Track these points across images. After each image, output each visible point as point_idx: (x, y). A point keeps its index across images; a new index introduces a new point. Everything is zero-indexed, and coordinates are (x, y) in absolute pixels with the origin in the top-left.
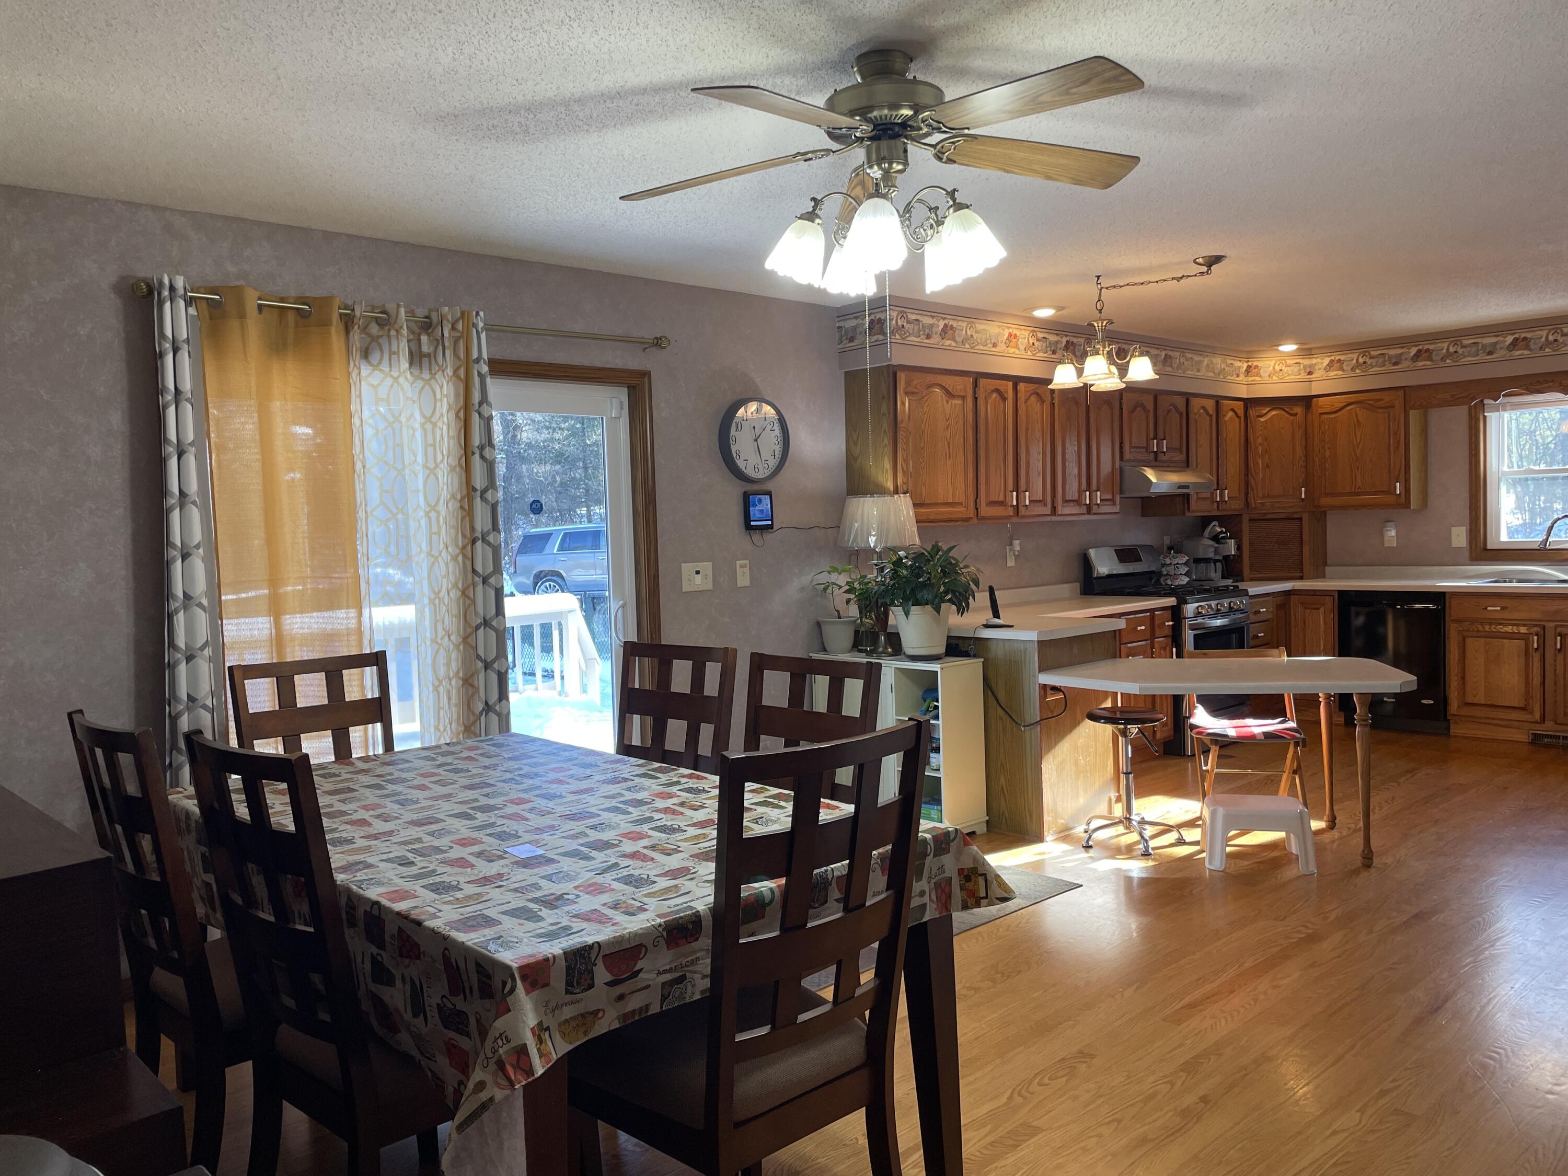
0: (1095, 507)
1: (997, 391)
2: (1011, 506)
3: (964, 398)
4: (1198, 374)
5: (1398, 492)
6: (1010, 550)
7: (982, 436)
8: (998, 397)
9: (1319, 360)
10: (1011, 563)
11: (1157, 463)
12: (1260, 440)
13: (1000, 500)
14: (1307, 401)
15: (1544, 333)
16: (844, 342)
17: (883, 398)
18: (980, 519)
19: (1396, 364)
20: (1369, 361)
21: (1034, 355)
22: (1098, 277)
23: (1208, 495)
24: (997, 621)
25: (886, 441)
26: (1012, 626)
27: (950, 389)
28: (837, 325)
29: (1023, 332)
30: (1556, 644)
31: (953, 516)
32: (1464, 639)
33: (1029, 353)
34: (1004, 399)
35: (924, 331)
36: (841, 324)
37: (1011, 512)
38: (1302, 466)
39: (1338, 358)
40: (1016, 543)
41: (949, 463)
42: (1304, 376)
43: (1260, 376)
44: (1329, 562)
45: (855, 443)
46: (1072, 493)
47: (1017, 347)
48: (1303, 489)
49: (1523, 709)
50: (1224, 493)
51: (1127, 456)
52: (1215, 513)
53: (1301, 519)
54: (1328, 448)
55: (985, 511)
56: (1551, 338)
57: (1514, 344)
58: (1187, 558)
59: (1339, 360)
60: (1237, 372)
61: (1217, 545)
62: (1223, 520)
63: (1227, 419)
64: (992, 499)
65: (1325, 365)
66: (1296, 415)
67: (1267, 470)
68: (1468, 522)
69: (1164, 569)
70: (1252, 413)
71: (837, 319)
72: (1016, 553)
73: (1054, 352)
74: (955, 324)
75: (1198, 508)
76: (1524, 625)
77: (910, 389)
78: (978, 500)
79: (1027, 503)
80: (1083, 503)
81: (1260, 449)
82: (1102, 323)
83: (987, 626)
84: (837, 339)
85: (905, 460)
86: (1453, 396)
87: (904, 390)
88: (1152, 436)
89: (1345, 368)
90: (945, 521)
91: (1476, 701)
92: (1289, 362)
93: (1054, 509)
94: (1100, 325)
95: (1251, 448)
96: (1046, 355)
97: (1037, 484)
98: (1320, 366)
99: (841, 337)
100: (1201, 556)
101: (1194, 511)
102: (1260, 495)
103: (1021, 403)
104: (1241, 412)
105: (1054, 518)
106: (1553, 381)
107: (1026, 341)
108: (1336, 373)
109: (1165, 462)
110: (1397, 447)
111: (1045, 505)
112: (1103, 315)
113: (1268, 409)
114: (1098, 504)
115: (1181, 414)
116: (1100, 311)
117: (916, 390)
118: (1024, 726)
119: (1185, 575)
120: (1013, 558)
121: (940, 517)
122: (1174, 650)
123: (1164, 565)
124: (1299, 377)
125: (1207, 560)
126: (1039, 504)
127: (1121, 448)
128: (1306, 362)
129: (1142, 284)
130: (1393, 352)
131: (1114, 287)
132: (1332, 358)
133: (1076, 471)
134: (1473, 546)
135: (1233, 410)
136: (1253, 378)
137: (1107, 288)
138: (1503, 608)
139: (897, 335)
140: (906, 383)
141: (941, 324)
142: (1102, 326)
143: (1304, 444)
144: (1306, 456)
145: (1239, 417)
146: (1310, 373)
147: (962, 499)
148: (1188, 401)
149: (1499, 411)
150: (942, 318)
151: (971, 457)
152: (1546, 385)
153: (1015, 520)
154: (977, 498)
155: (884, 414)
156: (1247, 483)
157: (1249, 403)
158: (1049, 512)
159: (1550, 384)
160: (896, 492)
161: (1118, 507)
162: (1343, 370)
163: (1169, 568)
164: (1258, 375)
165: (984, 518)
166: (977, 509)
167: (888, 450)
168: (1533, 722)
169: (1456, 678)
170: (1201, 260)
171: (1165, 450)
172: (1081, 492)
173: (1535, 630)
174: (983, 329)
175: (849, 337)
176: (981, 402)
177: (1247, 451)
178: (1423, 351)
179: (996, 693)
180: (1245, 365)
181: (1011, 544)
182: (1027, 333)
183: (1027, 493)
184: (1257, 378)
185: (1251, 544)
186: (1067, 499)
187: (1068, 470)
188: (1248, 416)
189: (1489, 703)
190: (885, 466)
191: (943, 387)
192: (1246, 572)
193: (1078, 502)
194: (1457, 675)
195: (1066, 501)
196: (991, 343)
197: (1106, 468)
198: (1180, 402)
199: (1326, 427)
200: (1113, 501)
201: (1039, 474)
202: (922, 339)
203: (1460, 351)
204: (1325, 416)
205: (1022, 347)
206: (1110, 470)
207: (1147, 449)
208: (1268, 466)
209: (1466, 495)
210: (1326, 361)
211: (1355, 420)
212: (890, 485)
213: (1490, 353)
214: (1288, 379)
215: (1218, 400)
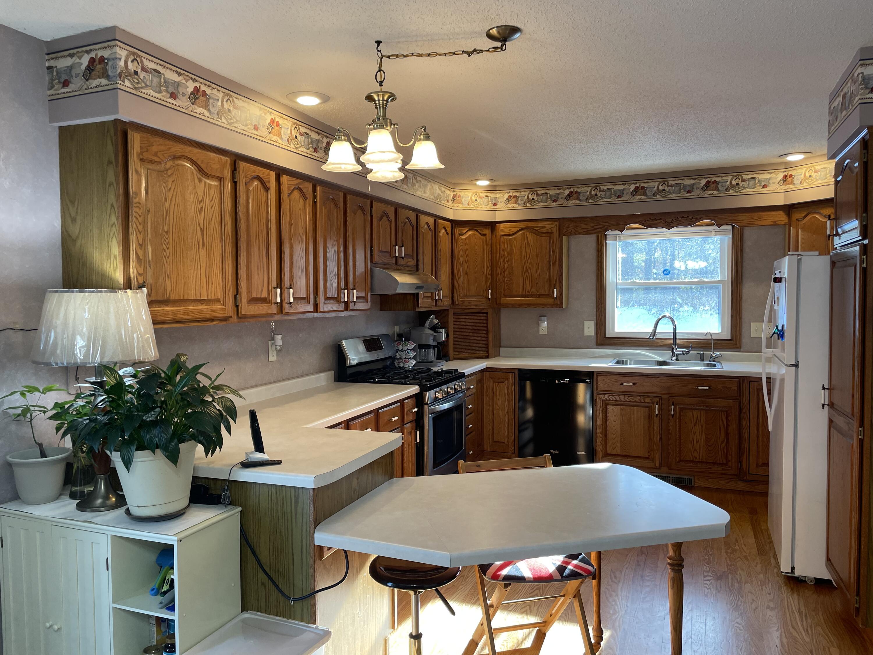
0: (352, 304)
1: (259, 178)
2: (275, 303)
3: (220, 179)
4: (424, 195)
5: (555, 296)
6: (272, 344)
7: (242, 225)
8: (260, 185)
9: (501, 195)
10: (273, 357)
11: (398, 267)
12: (461, 253)
13: (263, 296)
14: (492, 225)
15: (656, 184)
16: (56, 87)
17: (110, 162)
18: (241, 318)
19: (555, 201)
20: (536, 198)
21: (297, 148)
22: (379, 43)
23: (430, 294)
24: (259, 456)
25: (114, 219)
26: (279, 463)
27: (203, 166)
28: (47, 64)
29: (285, 122)
30: (670, 411)
31: (208, 315)
32: (606, 406)
33: (292, 146)
34: (267, 189)
35: (167, 87)
36: (52, 63)
37: (274, 309)
38: (489, 274)
39: (514, 194)
40: (279, 338)
41: (203, 253)
42: (491, 206)
43: (462, 204)
44: (502, 344)
45: (74, 220)
46: (333, 292)
47: (279, 135)
48: (490, 291)
49: (647, 458)
50: (440, 292)
51: (376, 259)
52: (434, 309)
53: (487, 313)
54: (507, 261)
55: (246, 308)
56: (661, 188)
57: (636, 191)
58: (415, 345)
59: (515, 196)
60: (448, 199)
61: (435, 334)
62: (438, 314)
63: (441, 234)
64: (254, 295)
65: (505, 199)
66: (485, 235)
67: (466, 275)
68: (595, 318)
69: (397, 354)
70: (457, 231)
71: (47, 57)
72: (278, 348)
73: (316, 150)
74: (208, 91)
75: (424, 304)
76: (648, 397)
77: (146, 155)
78: (238, 296)
79: (291, 300)
80: (342, 300)
81: (462, 260)
82: (383, 98)
83: (247, 465)
84: (47, 83)
85: (141, 245)
86: (593, 227)
87: (138, 155)
88: (394, 244)
89: (519, 202)
90: (198, 321)
91: (614, 452)
92: (481, 195)
93: (316, 306)
94: (381, 98)
95: (455, 258)
96: (308, 151)
97: (301, 281)
98: (502, 200)
99: (52, 80)
100: (424, 342)
101: (421, 307)
102: (461, 295)
103: (284, 196)
104: (449, 230)
105: (316, 315)
106: (660, 219)
107: (289, 132)
108: (512, 205)
109: (402, 266)
110: (554, 263)
111: (308, 303)
112: (384, 89)
113: (467, 230)
114: (354, 302)
115: (413, 226)
116: (381, 83)
117: (157, 160)
118: (295, 600)
119: (412, 358)
120: (275, 352)
121: (190, 317)
122: (418, 433)
123: (398, 351)
124: (488, 207)
125: (428, 346)
126: (302, 301)
127: (372, 251)
128: (492, 196)
129: (429, 55)
130: (553, 192)
131: (397, 56)
132: (511, 194)
133: (336, 270)
134: (599, 335)
135: (444, 228)
136: (457, 205)
137: (389, 57)
138: (634, 384)
139: (126, 81)
140: (141, 148)
141: (191, 86)
142: (383, 100)
143: (490, 258)
144: (492, 266)
145: (448, 234)
146: (495, 204)
147: (219, 296)
148: (417, 216)
149: (616, 240)
150: (191, 78)
151: (229, 248)
152: (656, 222)
153: (278, 317)
154: (237, 294)
155: (111, 184)
156: (453, 286)
157: (455, 224)
158: (312, 310)
159: (658, 221)
160: (128, 285)
161: (369, 304)
162: (518, 204)
163: (401, 354)
164: (461, 202)
165: (245, 317)
166: (237, 307)
167: (117, 231)
168: (654, 468)
169: (601, 435)
170: (494, 32)
171: (403, 256)
172: (340, 290)
173: (656, 400)
174: (242, 106)
175: (62, 80)
176: (241, 188)
177: (452, 261)
178: (574, 193)
179: (257, 552)
180: (452, 194)
181: (273, 339)
182: (290, 124)
183: (291, 290)
184: (460, 205)
185: (455, 332)
186: (328, 296)
187: (329, 269)
188: (453, 234)
189: (624, 454)
190: (113, 252)
191: (193, 162)
192: (451, 353)
193: (337, 300)
194: (601, 434)
195: (327, 299)
196: (252, 124)
197: (360, 268)
198: (412, 216)
199: (506, 245)
200: (365, 298)
201: (302, 270)
202: (164, 96)
203: (599, 194)
204: (505, 237)
205: (285, 138)
206: (363, 270)
207: (391, 253)
208: (467, 273)
209: (594, 298)
210: (506, 196)
211: (526, 242)
212: (119, 277)
213: (619, 197)
214: (480, 207)
215: (437, 218)
